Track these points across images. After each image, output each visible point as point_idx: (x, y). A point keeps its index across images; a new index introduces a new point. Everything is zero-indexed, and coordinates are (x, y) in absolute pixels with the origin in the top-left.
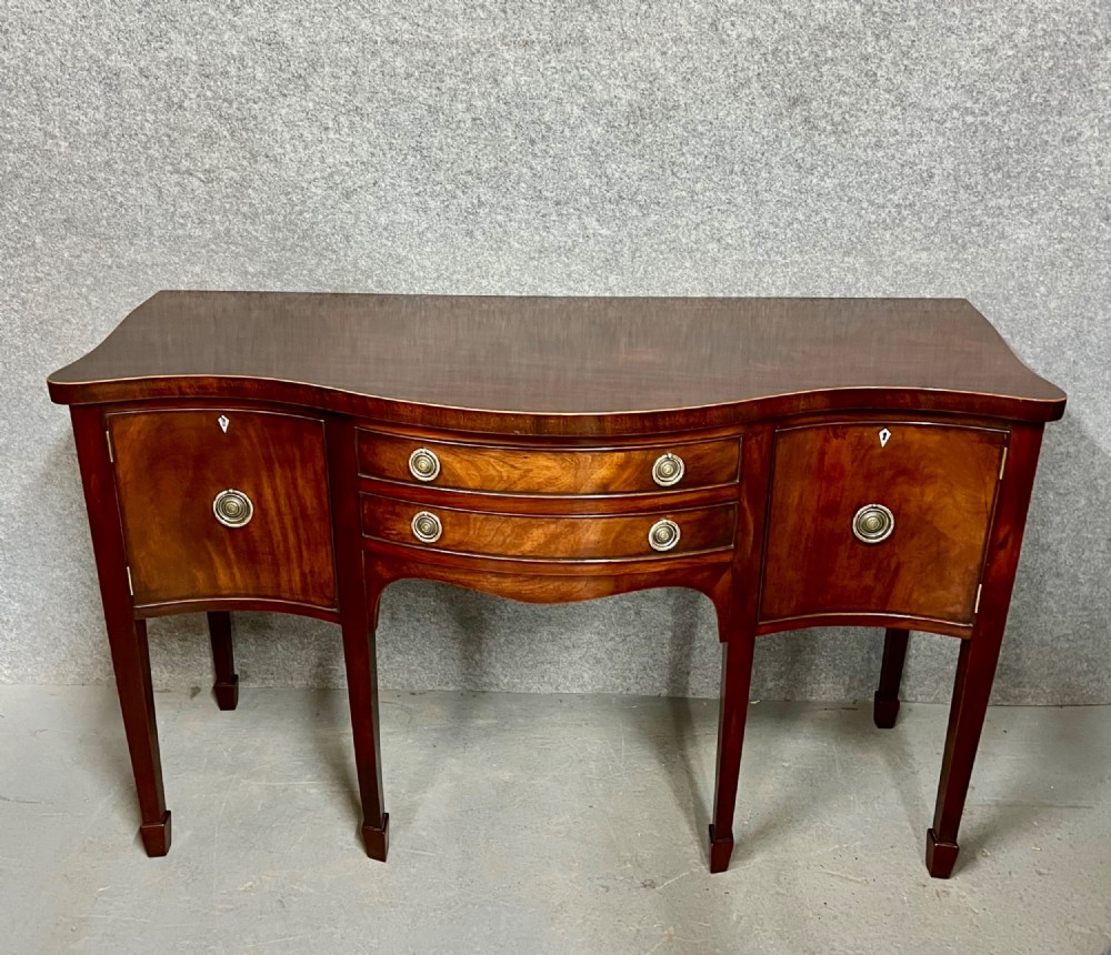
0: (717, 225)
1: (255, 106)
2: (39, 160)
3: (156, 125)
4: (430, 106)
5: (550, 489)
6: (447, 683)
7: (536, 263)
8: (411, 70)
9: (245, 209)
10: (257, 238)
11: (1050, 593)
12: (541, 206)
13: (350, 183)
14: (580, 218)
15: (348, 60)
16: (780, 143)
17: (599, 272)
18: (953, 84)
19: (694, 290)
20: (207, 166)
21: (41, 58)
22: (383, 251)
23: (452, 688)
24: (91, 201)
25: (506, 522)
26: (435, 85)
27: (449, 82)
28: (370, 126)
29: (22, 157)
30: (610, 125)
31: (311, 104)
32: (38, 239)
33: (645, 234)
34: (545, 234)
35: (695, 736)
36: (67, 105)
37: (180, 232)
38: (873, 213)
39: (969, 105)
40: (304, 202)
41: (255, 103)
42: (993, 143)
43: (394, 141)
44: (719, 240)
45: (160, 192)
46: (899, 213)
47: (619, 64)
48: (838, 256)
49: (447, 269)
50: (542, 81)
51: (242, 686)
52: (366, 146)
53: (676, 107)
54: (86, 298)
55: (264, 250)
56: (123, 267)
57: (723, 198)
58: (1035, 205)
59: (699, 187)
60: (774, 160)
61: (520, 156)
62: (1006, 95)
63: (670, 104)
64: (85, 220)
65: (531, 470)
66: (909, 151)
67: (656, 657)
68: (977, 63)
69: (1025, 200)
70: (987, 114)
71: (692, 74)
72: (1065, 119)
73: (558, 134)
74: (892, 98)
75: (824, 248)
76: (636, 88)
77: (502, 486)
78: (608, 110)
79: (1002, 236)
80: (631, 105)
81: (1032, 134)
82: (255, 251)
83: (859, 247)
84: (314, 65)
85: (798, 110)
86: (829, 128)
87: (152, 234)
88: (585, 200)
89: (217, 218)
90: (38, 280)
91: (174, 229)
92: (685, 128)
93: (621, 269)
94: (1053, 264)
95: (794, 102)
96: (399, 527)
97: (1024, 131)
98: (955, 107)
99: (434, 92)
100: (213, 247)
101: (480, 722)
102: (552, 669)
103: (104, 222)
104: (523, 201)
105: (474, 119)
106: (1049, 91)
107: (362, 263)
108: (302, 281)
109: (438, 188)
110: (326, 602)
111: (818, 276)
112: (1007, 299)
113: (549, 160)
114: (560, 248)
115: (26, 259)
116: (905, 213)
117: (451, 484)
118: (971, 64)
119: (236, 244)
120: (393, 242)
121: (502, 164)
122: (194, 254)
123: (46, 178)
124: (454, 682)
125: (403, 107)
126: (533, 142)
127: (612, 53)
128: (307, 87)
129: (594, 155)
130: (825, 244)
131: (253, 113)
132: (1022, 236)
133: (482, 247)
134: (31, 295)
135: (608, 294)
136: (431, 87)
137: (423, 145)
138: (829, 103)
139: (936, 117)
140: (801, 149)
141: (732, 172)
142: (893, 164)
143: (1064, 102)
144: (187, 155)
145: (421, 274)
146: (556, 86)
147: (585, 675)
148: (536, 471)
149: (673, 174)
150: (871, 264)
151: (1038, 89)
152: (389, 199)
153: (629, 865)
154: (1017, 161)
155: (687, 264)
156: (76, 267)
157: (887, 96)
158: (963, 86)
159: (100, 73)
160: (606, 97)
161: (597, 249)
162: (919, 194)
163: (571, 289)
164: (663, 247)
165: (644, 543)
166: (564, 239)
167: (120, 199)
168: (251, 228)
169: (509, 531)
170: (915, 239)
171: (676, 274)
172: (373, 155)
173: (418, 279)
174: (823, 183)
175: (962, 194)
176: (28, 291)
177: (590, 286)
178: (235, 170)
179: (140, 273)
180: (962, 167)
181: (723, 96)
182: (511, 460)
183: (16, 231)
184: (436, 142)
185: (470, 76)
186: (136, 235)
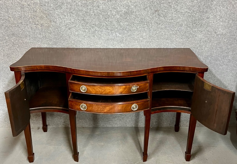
0: (142, 34)
1: (51, 12)
2: (7, 22)
3: (31, 15)
4: (86, 12)
6: (90, 125)
7: (107, 42)
8: (82, 5)
9: (49, 32)
10: (51, 37)
12: (108, 31)
13: (70, 26)
14: (115, 33)
15: (69, 3)
16: (153, 19)
17: (119, 43)
18: (186, 8)
19: (138, 47)
20: (41, 23)
21: (8, 2)
22: (77, 39)
23: (91, 126)
24: (18, 30)
26: (87, 8)
27: (89, 7)
28: (74, 15)
29: (4, 21)
30: (121, 16)
31: (62, 11)
32: (7, 38)
33: (128, 36)
34: (109, 36)
35: (140, 135)
36: (13, 11)
37: (36, 36)
38: (171, 32)
39: (189, 11)
40: (61, 30)
41: (51, 11)
42: (194, 19)
43: (79, 18)
44: (142, 37)
45: (32, 28)
46: (176, 32)
47: (122, 4)
48: (165, 40)
49: (89, 43)
50: (108, 7)
51: (48, 127)
52: (73, 19)
53: (133, 12)
54: (17, 49)
55: (53, 39)
56: (24, 43)
57: (143, 29)
58: (202, 30)
59: (138, 27)
60: (152, 22)
61: (103, 21)
62: (196, 10)
63: (132, 11)
64: (17, 34)
66: (178, 20)
67: (132, 119)
68: (190, 4)
69: (200, 29)
70: (192, 13)
71: (136, 6)
72: (207, 14)
73: (111, 17)
74: (174, 10)
75: (162, 39)
76: (126, 8)
78: (120, 12)
79: (196, 36)
80: (125, 12)
81: (201, 17)
82: (51, 40)
83: (169, 38)
84: (63, 4)
85: (157, 12)
86: (163, 16)
87: (30, 37)
88: (116, 30)
89: (43, 33)
90: (7, 46)
91: (35, 35)
92: (135, 16)
93: (124, 43)
94: (206, 41)
95: (156, 11)
97: (199, 16)
98: (186, 12)
99: (87, 9)
100: (43, 39)
101: (97, 133)
102: (111, 122)
103: (21, 34)
104: (104, 30)
105: (95, 14)
106: (204, 9)
107: (73, 42)
108: (60, 45)
109: (87, 27)
111: (161, 44)
112: (197, 48)
113: (109, 22)
114: (112, 39)
115: (4, 42)
116: (178, 32)
118: (189, 4)
119: (47, 38)
120: (79, 38)
121: (100, 23)
122: (39, 40)
123: (9, 25)
124: (92, 125)
125: (80, 12)
126: (106, 19)
127: (121, 2)
128: (61, 8)
129: (118, 21)
130: (162, 38)
131: (51, 13)
132: (200, 36)
133: (96, 39)
134: (5, 49)
135: (121, 48)
136: (86, 8)
137: (85, 19)
138: (163, 11)
139: (183, 14)
140: (158, 20)
141: (144, 24)
142: (175, 23)
143: (207, 11)
144: (37, 21)
145: (84, 44)
146: (110, 8)
147: (118, 123)
149: (133, 25)
150: (171, 41)
151: (202, 9)
152: (78, 29)
153: (127, 161)
154: (198, 22)
155: (136, 42)
156: (14, 43)
157: (173, 10)
158: (188, 8)
159: (20, 5)
160: (120, 10)
161: (119, 39)
162: (180, 28)
163: (114, 47)
164: (132, 39)
166: (112, 37)
167: (24, 30)
168: (50, 35)
170: (179, 37)
171: (134, 44)
172: (74, 21)
173: (84, 45)
174: (162, 26)
175: (188, 28)
176: (5, 48)
177: (118, 46)
178: (47, 24)
179: (28, 44)
180: (188, 23)
181: (142, 10)
183: (2, 36)
184: (87, 18)
185: (93, 6)
186: (27, 37)
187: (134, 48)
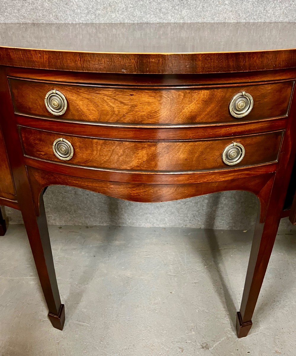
5: (151, 121)
6: (103, 222)
17: (177, 7)
19: (229, 18)
23: (105, 225)
25: (119, 145)
35: (219, 250)
49: (93, 7)
65: (136, 106)
67: (199, 212)
77: (114, 118)
93: (189, 5)
96: (45, 149)
101: (117, 243)
102: (151, 216)
110: (11, 196)
117: (77, 118)
124: (106, 222)
135: (182, 21)
145: (79, 11)
147: (166, 219)
148: (139, 106)
163: (161, 18)
165: (219, 160)
169: (121, 151)
171: (220, 8)
173: (77, 14)
177: (172, 16)
182: (120, 97)
187: (217, 24)
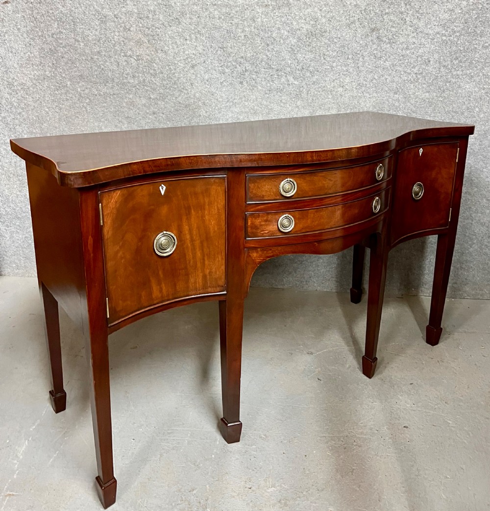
0: (342, 80)
1: (159, 31)
2: (72, 51)
3: (119, 37)
4: (227, 30)
7: (268, 96)
8: (221, 16)
9: (152, 71)
10: (155, 83)
11: (486, 245)
12: (270, 72)
13: (194, 62)
14: (286, 76)
15: (196, 12)
16: (367, 46)
18: (437, 24)
20: (138, 54)
21: (76, 10)
22: (206, 90)
24: (91, 67)
26: (230, 22)
27: (236, 21)
28: (204, 38)
29: (66, 50)
30: (299, 39)
31: (181, 30)
32: (69, 83)
33: (313, 84)
34: (272, 83)
36: (85, 29)
37: (125, 81)
38: (406, 76)
39: (444, 32)
40: (175, 69)
41: (159, 29)
42: (454, 48)
43: (213, 45)
44: (343, 87)
45: (118, 64)
46: (417, 77)
47: (303, 14)
48: (392, 95)
50: (273, 21)
52: (201, 47)
53: (325, 32)
54: (86, 108)
55: (158, 88)
56: (102, 96)
57: (345, 69)
58: (472, 74)
59: (334, 64)
60: (365, 54)
61: (262, 51)
62: (459, 29)
63: (323, 30)
64: (88, 75)
66: (420, 51)
68: (447, 16)
69: (468, 72)
70: (451, 36)
71: (332, 18)
72: (483, 39)
73: (278, 42)
74: (412, 29)
75: (386, 91)
76: (309, 24)
78: (298, 32)
79: (459, 87)
80: (307, 30)
81: (470, 45)
82: (154, 89)
83: (400, 91)
84: (183, 14)
85: (374, 33)
86: (387, 41)
87: (114, 82)
88: (288, 69)
89: (140, 75)
90: (67, 100)
91: (123, 79)
92: (329, 40)
94: (481, 99)
95: (373, 30)
97: (466, 43)
98: (438, 33)
99: (230, 24)
100: (138, 87)
103: (95, 76)
104: (263, 69)
105: (245, 36)
106: (476, 27)
107: (197, 95)
108: (172, 102)
109: (229, 64)
111: (384, 103)
112: (463, 113)
113: (274, 53)
114: (278, 89)
115: (63, 91)
116: (419, 76)
118: (444, 16)
119: (147, 86)
120: (210, 86)
121: (255, 54)
122: (130, 90)
123: (74, 58)
125: (217, 31)
126: (268, 45)
127: (300, 10)
128: (179, 23)
129: (292, 51)
130: (386, 89)
131: (158, 33)
132: (467, 87)
133: (246, 89)
134: (64, 106)
136: (228, 23)
137: (224, 46)
138: (387, 30)
139: (430, 37)
140: (376, 49)
141: (348, 58)
142: (413, 56)
143: (482, 32)
144: (130, 49)
146: (278, 22)
149: (324, 59)
150: (405, 98)
151: (471, 26)
152: (209, 68)
155: (330, 97)
156: (83, 95)
157: (410, 28)
158: (441, 25)
159: (99, 16)
160: (297, 27)
161: (293, 90)
162: (425, 69)
164: (320, 89)
166: (279, 85)
167: (102, 67)
168: (153, 80)
170: (423, 88)
172: (204, 50)
174: (385, 64)
175: (442, 69)
176: (63, 104)
178: (148, 55)
179: (108, 98)
180: (442, 58)
181: (345, 27)
183: (61, 80)
184: (229, 45)
185: (244, 18)
186: (108, 82)
